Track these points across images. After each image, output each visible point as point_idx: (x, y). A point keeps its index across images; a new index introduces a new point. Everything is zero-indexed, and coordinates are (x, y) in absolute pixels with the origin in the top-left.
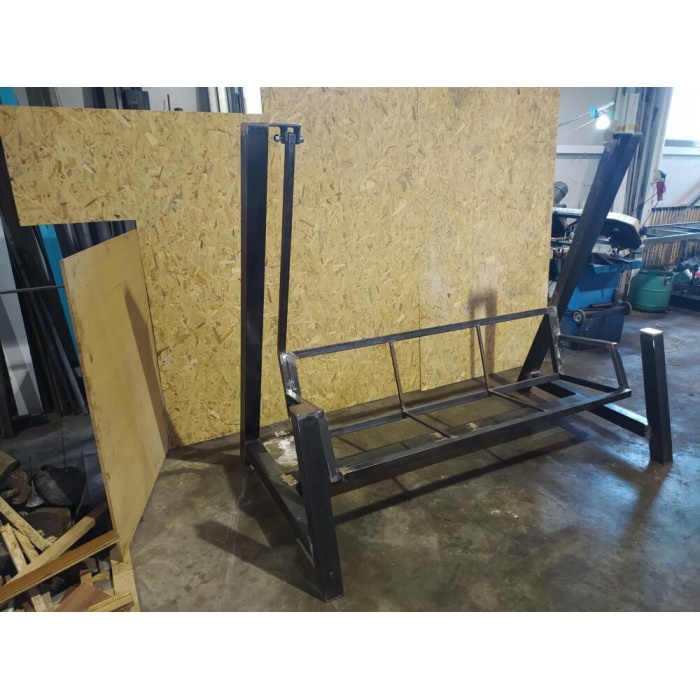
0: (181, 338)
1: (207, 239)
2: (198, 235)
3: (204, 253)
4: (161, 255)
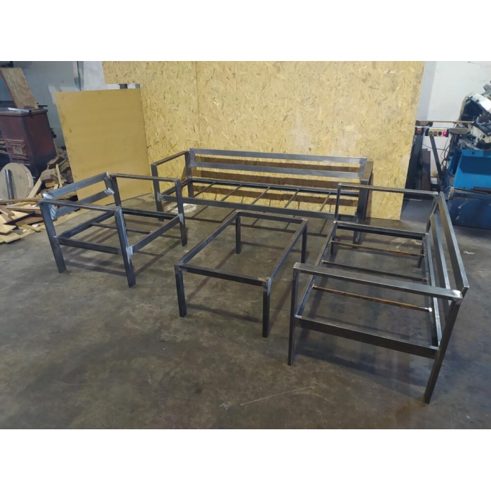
0: (156, 143)
1: (166, 95)
2: (163, 93)
3: (165, 102)
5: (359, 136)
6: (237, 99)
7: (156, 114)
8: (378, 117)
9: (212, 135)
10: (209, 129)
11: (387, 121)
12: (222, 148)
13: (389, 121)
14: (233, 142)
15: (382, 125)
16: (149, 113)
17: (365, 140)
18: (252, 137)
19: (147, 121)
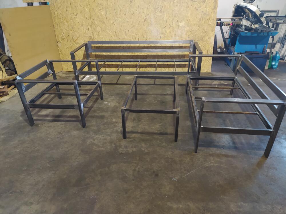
0: (63, 39)
1: (68, 9)
2: (66, 7)
3: (68, 13)
4: (56, 13)
5: (187, 28)
6: (115, 10)
7: (62, 20)
8: (197, 17)
9: (101, 32)
10: (98, 29)
11: (201, 19)
12: (108, 40)
13: (203, 19)
14: (114, 36)
15: (199, 21)
16: (57, 21)
17: (191, 30)
18: (125, 32)
19: (56, 26)
